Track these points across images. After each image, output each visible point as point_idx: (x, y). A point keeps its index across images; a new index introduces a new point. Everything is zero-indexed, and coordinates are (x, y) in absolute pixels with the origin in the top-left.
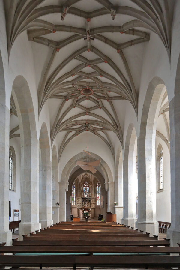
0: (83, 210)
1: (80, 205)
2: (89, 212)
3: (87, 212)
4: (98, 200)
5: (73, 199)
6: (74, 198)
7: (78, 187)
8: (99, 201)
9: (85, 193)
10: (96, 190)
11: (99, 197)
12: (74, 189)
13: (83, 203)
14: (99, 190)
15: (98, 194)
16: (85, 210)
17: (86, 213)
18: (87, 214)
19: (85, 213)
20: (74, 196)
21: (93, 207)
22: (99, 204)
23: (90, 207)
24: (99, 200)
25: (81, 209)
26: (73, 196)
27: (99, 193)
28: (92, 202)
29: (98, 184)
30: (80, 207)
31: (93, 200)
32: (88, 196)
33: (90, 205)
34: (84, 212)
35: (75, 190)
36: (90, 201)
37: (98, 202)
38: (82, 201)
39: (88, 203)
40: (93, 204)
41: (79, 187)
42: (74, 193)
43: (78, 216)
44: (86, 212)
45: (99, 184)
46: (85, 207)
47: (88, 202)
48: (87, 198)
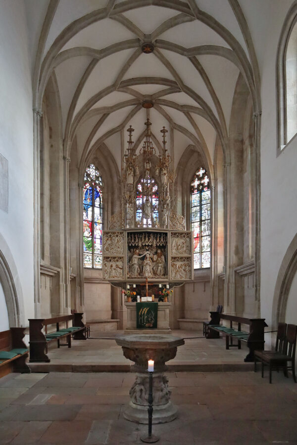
0: (132, 289)
1: (120, 264)
2: (161, 300)
3: (150, 299)
4: (197, 250)
5: (93, 242)
6: (98, 241)
7: (113, 193)
8: (201, 252)
9: (143, 212)
10: (187, 206)
11: (200, 237)
12: (97, 203)
13: (130, 259)
14: (201, 205)
15: (197, 224)
16: (141, 290)
17: (147, 304)
18: (153, 307)
19: (140, 306)
20: (98, 233)
21: (178, 278)
22: (201, 263)
23: (166, 273)
24: (201, 247)
25: (122, 284)
26: (92, 231)
27: (201, 221)
28: (172, 251)
29: (196, 183)
30: (118, 275)
31: (180, 241)
32: (153, 224)
33: (165, 268)
34: (135, 299)
35: (102, 208)
36: (164, 248)
37: (196, 257)
38: (130, 248)
39: (155, 258)
40: (178, 264)
41: (116, 196)
42: (98, 218)
43: (113, 317)
44: (144, 299)
45: (200, 179)
46: (141, 272)
47: (156, 253)
48: (149, 233)
